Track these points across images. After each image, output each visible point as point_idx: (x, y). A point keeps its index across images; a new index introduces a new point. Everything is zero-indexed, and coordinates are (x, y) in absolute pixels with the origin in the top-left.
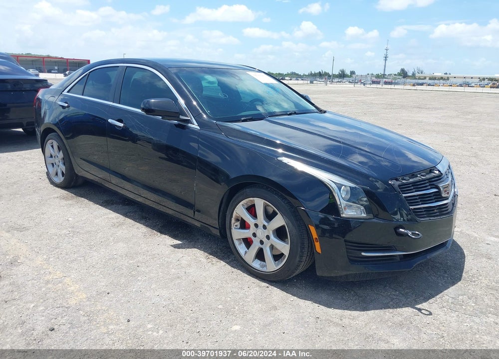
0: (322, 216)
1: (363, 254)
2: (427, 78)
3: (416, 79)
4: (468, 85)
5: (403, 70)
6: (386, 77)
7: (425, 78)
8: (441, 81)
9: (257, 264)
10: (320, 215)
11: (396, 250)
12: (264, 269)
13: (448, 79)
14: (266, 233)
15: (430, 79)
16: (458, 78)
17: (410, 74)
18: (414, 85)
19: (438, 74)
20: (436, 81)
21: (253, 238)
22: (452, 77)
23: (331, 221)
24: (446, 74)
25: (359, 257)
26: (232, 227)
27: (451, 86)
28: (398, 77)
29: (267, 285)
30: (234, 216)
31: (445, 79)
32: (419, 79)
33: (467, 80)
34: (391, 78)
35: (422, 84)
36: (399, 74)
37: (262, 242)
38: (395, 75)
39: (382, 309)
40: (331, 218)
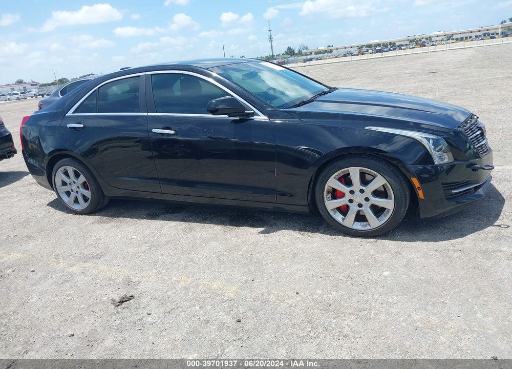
0: (421, 168)
1: (453, 191)
2: (313, 53)
3: (303, 55)
4: (351, 54)
5: (289, 49)
6: (275, 57)
7: (311, 53)
8: (326, 54)
9: (358, 226)
10: (419, 167)
11: (472, 184)
12: (368, 228)
13: (331, 51)
14: (364, 195)
15: (316, 54)
16: (339, 49)
17: (296, 51)
18: (305, 62)
19: (322, 48)
20: (321, 55)
21: (349, 204)
22: (335, 49)
23: (429, 169)
24: (329, 46)
25: (451, 195)
26: (325, 200)
27: (336, 57)
28: (286, 56)
29: (376, 240)
30: (326, 190)
31: (328, 52)
32: (306, 55)
33: (348, 50)
34: (280, 58)
35: (311, 60)
36: (286, 53)
37: (360, 205)
38: (283, 54)
39: (474, 232)
40: (429, 167)
